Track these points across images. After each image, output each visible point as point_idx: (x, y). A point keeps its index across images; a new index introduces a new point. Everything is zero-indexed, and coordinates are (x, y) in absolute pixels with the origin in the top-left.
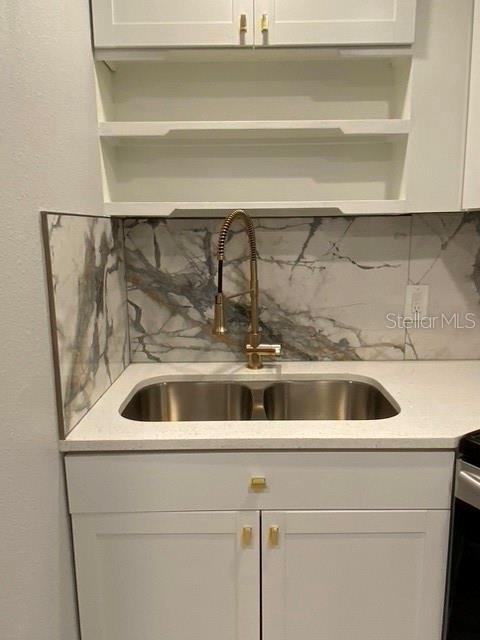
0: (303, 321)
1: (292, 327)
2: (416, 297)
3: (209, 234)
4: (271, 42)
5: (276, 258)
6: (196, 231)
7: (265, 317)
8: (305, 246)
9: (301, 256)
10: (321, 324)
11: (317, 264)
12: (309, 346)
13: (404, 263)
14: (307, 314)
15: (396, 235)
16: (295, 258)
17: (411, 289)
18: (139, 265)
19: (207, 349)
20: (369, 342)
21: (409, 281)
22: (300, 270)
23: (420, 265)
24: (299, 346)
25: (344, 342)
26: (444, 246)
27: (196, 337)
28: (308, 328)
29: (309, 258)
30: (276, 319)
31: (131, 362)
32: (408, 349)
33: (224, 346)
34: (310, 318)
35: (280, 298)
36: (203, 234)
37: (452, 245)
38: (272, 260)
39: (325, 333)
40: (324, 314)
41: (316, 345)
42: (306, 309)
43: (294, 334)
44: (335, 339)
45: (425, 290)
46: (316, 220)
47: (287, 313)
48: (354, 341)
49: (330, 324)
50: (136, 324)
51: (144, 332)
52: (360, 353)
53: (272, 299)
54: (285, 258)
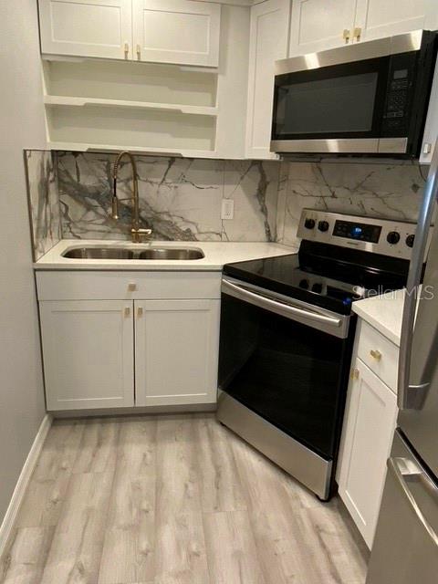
0: (166, 218)
1: (159, 221)
2: (227, 206)
3: (109, 163)
4: (142, 60)
6: (102, 160)
7: (143, 214)
8: (166, 173)
9: (164, 179)
10: (175, 219)
12: (169, 231)
13: (221, 187)
14: (167, 213)
15: (217, 170)
16: (160, 180)
17: (224, 202)
18: (66, 179)
19: (109, 232)
20: (202, 231)
21: (223, 197)
22: (164, 188)
23: (229, 189)
24: (164, 233)
25: (189, 230)
26: (242, 178)
27: (102, 224)
28: (167, 222)
29: (168, 180)
30: (150, 216)
31: (63, 238)
32: (223, 235)
33: (119, 230)
34: (170, 216)
35: (152, 203)
36: (106, 163)
37: (246, 177)
38: (146, 181)
39: (178, 225)
40: (177, 214)
41: (173, 232)
42: (166, 210)
43: (160, 225)
44: (184, 228)
45: (231, 202)
46: (173, 159)
48: (194, 230)
49: (181, 220)
50: (66, 216)
51: (70, 220)
52: (197, 237)
53: (147, 204)
54: (154, 180)
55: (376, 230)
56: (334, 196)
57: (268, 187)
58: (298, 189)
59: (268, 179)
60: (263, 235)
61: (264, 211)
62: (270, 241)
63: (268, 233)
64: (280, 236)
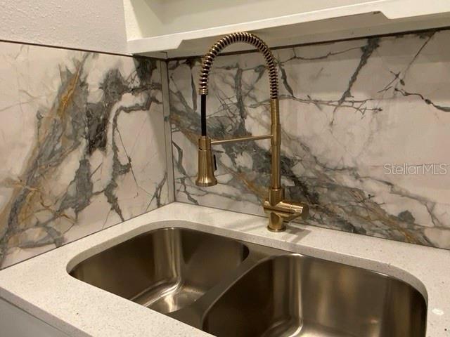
3: (240, 71)
5: (314, 96)
6: (228, 68)
8: (354, 79)
9: (347, 94)
11: (369, 105)
16: (339, 96)
25: (406, 217)
29: (357, 95)
31: (175, 200)
38: (309, 100)
39: (377, 200)
40: (378, 174)
47: (325, 168)
48: (422, 218)
49: (387, 188)
50: (179, 165)
51: (184, 173)
54: (324, 97)
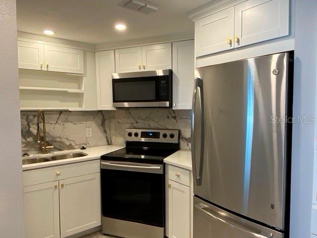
0: (59, 140)
1: (55, 142)
2: (89, 131)
3: (28, 116)
5: (50, 122)
6: (24, 115)
7: (47, 139)
8: (58, 119)
9: (57, 121)
10: (64, 140)
11: (62, 124)
12: (60, 146)
13: (85, 122)
14: (59, 137)
15: (83, 116)
16: (55, 122)
17: (87, 129)
20: (77, 144)
21: (87, 127)
22: (57, 125)
23: (89, 123)
24: (58, 147)
25: (71, 144)
26: (94, 118)
27: (24, 147)
28: (60, 141)
29: (59, 122)
30: (50, 140)
32: (87, 144)
34: (61, 138)
35: (51, 134)
36: (26, 116)
37: (96, 118)
38: (48, 123)
39: (65, 142)
40: (65, 137)
41: (63, 146)
42: (59, 136)
44: (68, 144)
45: (90, 129)
46: (61, 112)
47: (53, 138)
48: (73, 144)
49: (66, 140)
52: (75, 147)
53: (49, 134)
54: (52, 122)
55: (158, 134)
56: (137, 123)
57: (106, 121)
58: (120, 121)
59: (105, 118)
60: (106, 142)
61: (105, 131)
62: (109, 144)
63: (108, 141)
64: (113, 141)
